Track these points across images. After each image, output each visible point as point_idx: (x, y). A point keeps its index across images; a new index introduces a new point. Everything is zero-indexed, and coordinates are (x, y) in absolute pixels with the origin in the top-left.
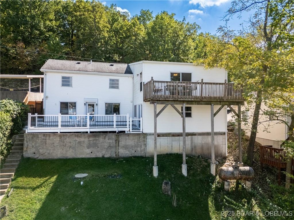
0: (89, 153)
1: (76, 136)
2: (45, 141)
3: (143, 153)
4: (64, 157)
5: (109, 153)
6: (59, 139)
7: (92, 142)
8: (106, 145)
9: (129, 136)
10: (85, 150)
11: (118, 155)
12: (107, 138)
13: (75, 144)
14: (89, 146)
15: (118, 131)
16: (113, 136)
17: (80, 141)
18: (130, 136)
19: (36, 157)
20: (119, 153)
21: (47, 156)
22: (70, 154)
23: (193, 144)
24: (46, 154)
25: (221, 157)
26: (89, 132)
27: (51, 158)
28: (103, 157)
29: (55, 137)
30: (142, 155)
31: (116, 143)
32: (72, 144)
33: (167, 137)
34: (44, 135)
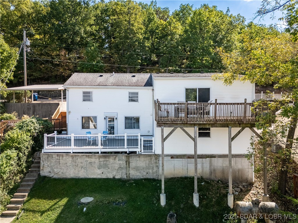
0: (100, 174)
1: (87, 157)
2: (58, 160)
3: (155, 175)
4: (77, 176)
5: (120, 174)
6: (71, 160)
7: (102, 163)
8: (117, 166)
9: (139, 157)
10: (96, 171)
11: (129, 177)
12: (117, 159)
13: (87, 165)
14: (100, 167)
15: (129, 152)
16: (123, 157)
17: (90, 161)
18: (141, 157)
19: (51, 176)
20: (130, 175)
21: (61, 176)
22: (82, 174)
23: (212, 167)
24: (60, 173)
25: (246, 182)
26: (100, 153)
27: (64, 177)
28: (114, 178)
29: (68, 157)
30: (154, 177)
31: (126, 164)
32: (83, 164)
33: (181, 159)
34: (58, 155)
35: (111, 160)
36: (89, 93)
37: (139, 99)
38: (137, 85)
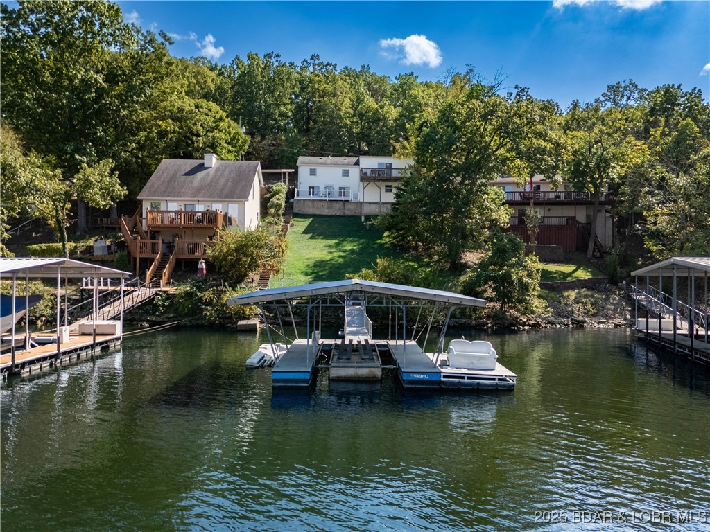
0: (328, 212)
1: (320, 202)
2: (304, 204)
3: (359, 213)
4: (314, 213)
5: (339, 213)
6: (311, 204)
7: (329, 206)
9: (350, 203)
10: (325, 210)
11: (344, 214)
12: (338, 204)
14: (327, 208)
15: (345, 200)
16: (341, 203)
17: (323, 205)
19: (299, 213)
24: (305, 211)
26: (327, 200)
27: (307, 213)
28: (336, 214)
29: (309, 202)
31: (343, 207)
34: (304, 201)
35: (334, 204)
36: (314, 169)
37: (350, 174)
38: (348, 164)
